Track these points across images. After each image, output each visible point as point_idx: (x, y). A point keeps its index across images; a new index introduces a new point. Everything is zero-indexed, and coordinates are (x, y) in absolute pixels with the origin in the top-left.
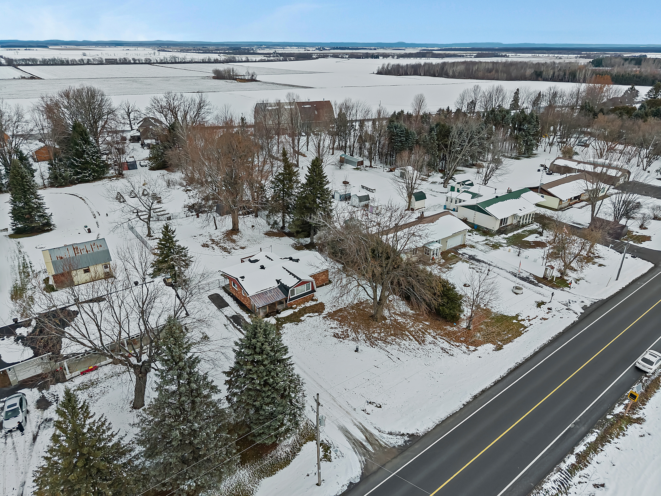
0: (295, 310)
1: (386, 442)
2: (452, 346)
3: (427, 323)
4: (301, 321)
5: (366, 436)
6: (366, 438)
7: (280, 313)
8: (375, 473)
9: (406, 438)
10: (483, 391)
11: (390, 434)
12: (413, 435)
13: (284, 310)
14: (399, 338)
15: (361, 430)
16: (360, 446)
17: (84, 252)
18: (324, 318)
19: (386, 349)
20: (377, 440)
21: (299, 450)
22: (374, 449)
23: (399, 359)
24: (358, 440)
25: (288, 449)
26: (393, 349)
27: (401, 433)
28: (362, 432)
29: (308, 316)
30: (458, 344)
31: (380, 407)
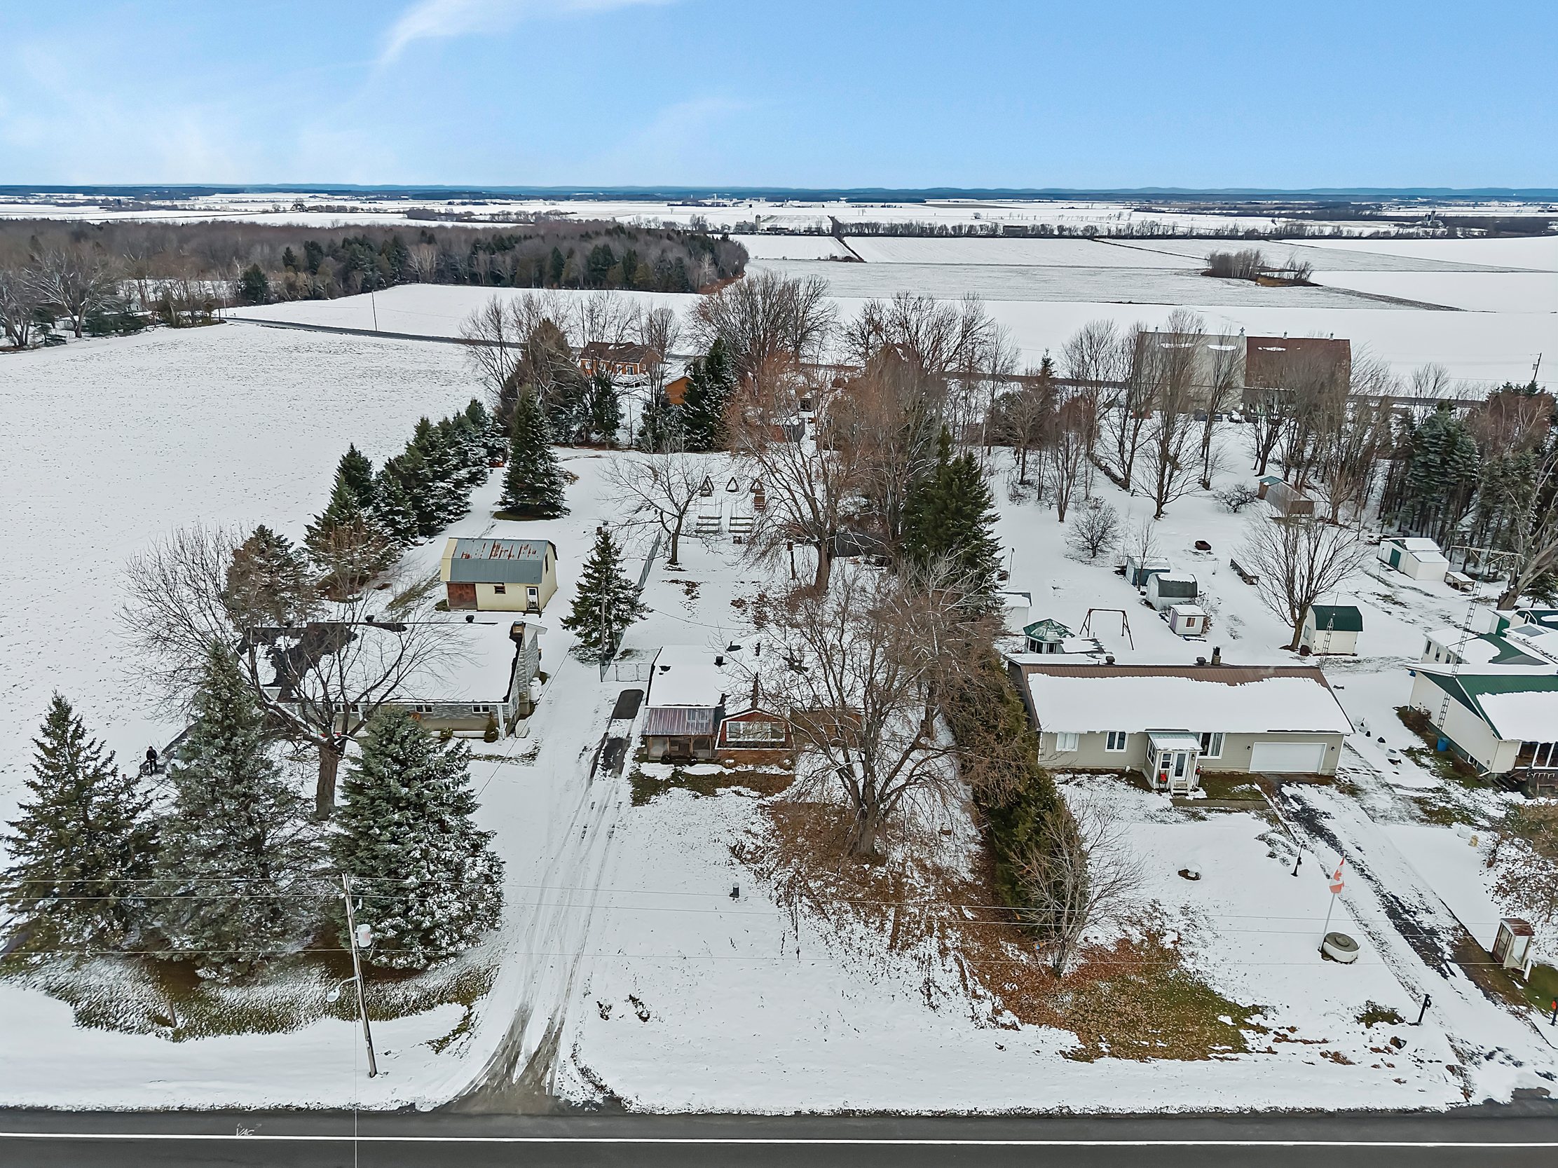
0: (724, 770)
1: (556, 1081)
2: (961, 990)
3: (969, 915)
4: (714, 794)
5: (540, 1049)
6: (536, 1053)
7: (692, 764)
8: (469, 1116)
9: (599, 1099)
10: (883, 1114)
11: (584, 1072)
12: (619, 1100)
13: (708, 761)
14: (858, 913)
15: (549, 1031)
16: (508, 1058)
17: (504, 557)
18: (762, 807)
19: (801, 920)
20: (547, 1068)
21: (431, 1007)
22: (522, 1079)
23: (798, 952)
24: (519, 1046)
25: (415, 995)
26: (812, 927)
27: (603, 1083)
28: (545, 1037)
29: (735, 792)
30: (980, 991)
31: (645, 1020)
